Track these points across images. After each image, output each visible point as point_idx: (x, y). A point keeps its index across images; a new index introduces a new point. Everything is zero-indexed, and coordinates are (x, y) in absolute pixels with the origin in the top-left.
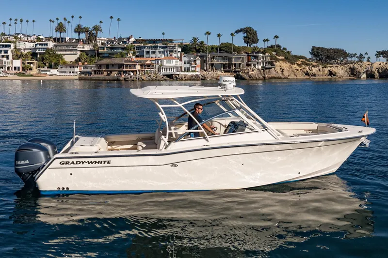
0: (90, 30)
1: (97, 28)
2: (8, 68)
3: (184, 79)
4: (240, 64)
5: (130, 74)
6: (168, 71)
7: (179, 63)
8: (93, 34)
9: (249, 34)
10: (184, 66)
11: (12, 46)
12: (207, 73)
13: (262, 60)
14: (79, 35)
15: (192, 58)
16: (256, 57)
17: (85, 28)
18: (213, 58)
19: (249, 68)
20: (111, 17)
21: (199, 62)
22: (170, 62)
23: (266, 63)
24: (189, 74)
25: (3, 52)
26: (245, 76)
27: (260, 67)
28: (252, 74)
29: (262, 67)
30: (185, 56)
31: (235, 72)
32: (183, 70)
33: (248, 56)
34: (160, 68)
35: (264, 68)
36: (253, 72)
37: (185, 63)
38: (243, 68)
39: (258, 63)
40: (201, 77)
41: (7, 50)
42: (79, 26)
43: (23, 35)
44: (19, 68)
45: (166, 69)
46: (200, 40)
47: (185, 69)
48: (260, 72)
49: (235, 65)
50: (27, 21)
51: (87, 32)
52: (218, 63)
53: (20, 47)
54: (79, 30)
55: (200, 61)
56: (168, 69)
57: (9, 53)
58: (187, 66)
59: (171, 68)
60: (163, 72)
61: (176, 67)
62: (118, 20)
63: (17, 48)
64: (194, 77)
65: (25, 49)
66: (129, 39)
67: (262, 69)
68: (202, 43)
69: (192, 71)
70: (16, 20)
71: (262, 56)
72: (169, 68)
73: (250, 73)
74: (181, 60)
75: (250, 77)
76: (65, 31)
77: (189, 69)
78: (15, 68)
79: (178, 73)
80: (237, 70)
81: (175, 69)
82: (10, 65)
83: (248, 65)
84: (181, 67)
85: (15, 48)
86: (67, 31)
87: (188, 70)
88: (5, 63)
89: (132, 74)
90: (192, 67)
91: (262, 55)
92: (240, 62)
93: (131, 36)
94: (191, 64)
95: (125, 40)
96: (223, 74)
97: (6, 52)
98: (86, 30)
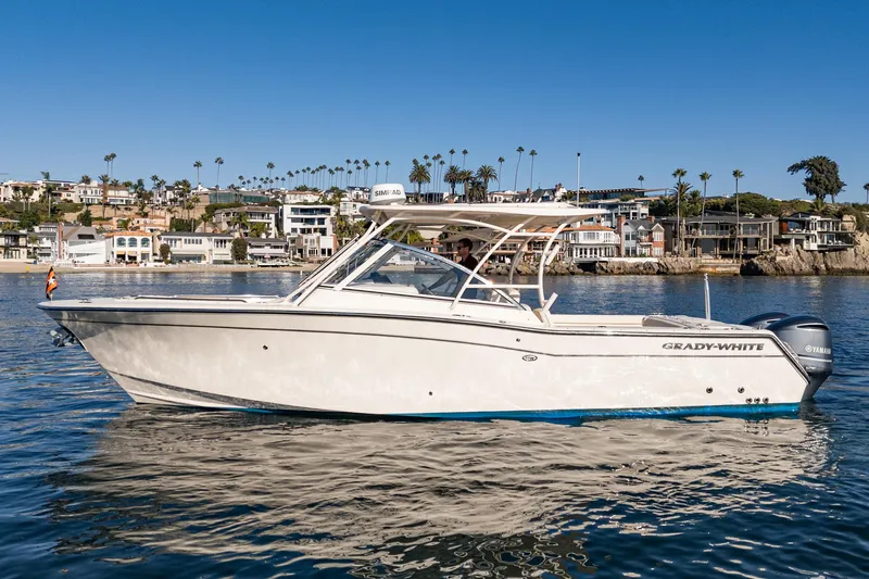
0: (473, 175)
1: (486, 173)
2: (311, 252)
3: (616, 271)
4: (758, 239)
5: (504, 261)
6: (588, 256)
7: (614, 239)
8: (480, 183)
9: (817, 173)
10: (626, 244)
11: (333, 209)
12: (675, 259)
13: (819, 229)
14: (453, 187)
15: (641, 228)
16: (804, 225)
17: (463, 173)
18: (696, 226)
19: (779, 248)
20: (521, 149)
21: (659, 236)
22: (591, 236)
23: (831, 238)
24: (632, 260)
25: (316, 222)
26: (765, 266)
27: (814, 247)
28: (784, 261)
29: (819, 246)
30: (626, 224)
31: (746, 256)
32: (623, 253)
33: (781, 221)
34: (572, 251)
35: (823, 250)
36: (786, 258)
37: (627, 238)
38: (765, 247)
39: (808, 238)
40: (656, 267)
41: (324, 219)
42: (453, 169)
43: (362, 189)
44: (330, 251)
45: (583, 251)
46: (692, 190)
47: (627, 251)
48: (815, 257)
49: (745, 241)
50: (377, 164)
51: (468, 179)
52: (708, 236)
53: (347, 213)
54: (453, 177)
55: (662, 234)
56: (588, 251)
57: (328, 225)
58: (631, 243)
59: (594, 250)
60: (577, 257)
61: (605, 247)
62: (533, 153)
63: (341, 213)
64: (642, 268)
65: (354, 217)
66: (554, 191)
67: (820, 252)
68: (695, 194)
69: (642, 255)
70: (357, 162)
71: (822, 222)
72: (591, 250)
73: (778, 259)
74: (618, 232)
75: (776, 269)
76: (429, 180)
77: (634, 251)
78: (323, 251)
79: (606, 259)
80: (749, 252)
81: (603, 252)
82: (316, 245)
83: (778, 241)
84: (618, 247)
85: (337, 214)
86: (432, 180)
87: (631, 253)
88: (306, 241)
89: (508, 260)
90: (642, 246)
91: (819, 218)
92: (758, 236)
93: (559, 186)
94: (639, 240)
95: (546, 194)
96: (717, 261)
97: (322, 221)
98: (465, 177)
